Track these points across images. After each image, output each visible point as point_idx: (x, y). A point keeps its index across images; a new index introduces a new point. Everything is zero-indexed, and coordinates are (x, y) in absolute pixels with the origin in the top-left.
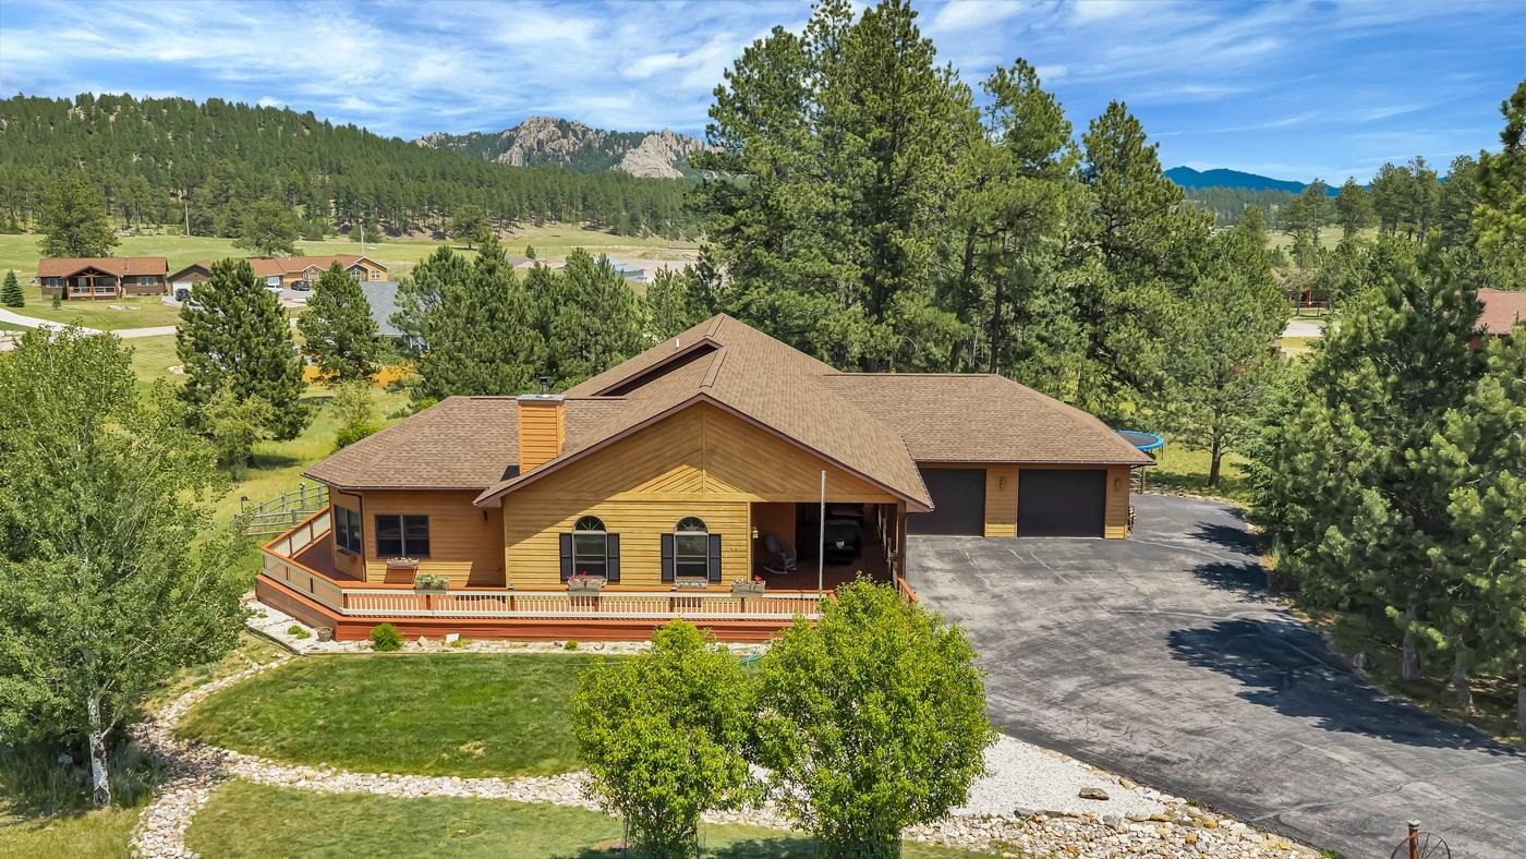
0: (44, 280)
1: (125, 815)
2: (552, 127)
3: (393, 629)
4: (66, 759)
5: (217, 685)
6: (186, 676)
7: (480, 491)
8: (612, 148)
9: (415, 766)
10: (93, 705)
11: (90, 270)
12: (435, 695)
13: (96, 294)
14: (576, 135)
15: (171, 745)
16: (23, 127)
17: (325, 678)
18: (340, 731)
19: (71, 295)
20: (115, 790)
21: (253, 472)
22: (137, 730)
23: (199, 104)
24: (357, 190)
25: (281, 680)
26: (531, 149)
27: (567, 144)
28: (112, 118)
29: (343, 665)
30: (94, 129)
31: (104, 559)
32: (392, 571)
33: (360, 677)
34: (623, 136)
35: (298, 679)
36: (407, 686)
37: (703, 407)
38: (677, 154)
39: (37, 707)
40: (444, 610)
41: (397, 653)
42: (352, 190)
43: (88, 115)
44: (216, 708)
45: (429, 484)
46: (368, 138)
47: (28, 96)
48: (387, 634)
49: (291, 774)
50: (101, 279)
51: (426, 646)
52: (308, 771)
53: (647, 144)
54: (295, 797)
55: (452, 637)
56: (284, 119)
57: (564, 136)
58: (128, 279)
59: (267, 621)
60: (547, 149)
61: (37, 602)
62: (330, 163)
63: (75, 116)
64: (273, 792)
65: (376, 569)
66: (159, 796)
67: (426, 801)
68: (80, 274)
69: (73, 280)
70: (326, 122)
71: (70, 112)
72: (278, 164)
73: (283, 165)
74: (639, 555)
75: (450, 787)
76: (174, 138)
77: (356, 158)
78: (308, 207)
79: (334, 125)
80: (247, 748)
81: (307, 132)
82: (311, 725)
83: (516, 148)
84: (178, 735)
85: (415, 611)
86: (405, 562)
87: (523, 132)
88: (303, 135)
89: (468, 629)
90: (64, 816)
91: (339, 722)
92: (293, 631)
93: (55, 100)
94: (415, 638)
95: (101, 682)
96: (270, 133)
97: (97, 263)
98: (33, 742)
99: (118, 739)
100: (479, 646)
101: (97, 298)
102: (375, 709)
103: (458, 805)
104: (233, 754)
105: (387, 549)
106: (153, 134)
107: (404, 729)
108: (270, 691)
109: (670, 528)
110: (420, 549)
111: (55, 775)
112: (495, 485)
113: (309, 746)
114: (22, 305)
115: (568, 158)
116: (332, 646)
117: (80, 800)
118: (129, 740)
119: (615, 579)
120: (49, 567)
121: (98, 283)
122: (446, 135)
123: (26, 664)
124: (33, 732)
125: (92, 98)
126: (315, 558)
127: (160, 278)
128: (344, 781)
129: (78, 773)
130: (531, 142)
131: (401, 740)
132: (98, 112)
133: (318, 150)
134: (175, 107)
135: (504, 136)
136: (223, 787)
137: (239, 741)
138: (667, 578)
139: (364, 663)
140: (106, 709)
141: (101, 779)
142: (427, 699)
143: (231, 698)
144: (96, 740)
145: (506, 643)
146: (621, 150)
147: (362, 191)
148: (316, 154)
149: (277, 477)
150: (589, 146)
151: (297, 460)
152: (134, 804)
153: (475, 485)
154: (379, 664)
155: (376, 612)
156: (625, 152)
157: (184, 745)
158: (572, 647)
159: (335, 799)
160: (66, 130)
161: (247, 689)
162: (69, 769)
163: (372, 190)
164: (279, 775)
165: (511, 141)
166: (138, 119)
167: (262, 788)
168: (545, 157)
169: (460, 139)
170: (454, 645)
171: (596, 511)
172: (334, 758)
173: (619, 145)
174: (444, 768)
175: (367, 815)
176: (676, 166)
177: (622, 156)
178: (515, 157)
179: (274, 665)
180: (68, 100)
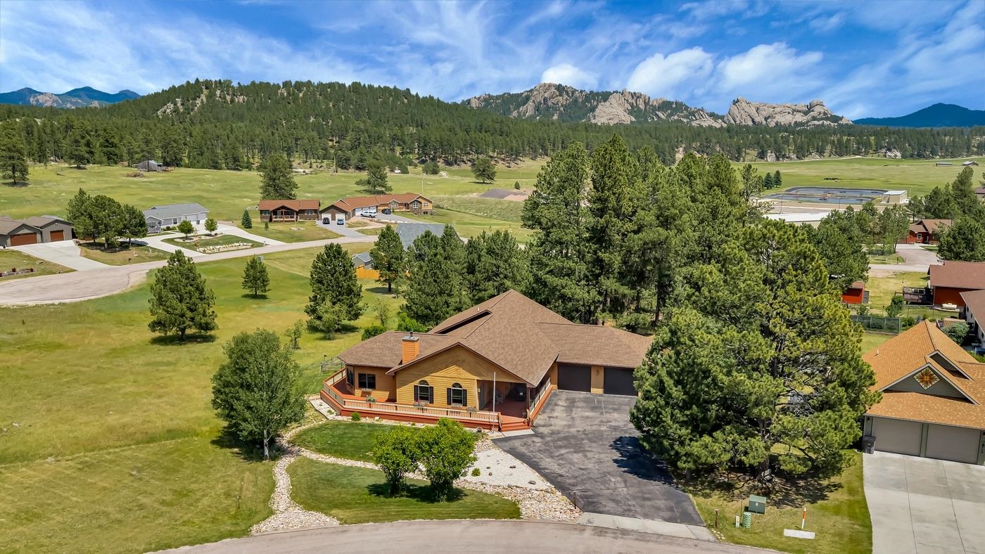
0: (262, 212)
1: (272, 462)
2: (553, 89)
3: (358, 414)
4: (258, 446)
5: (303, 428)
6: (294, 425)
7: (390, 368)
8: (590, 102)
9: (352, 457)
10: (265, 432)
11: (283, 207)
12: (365, 437)
13: (285, 219)
14: (567, 94)
15: (287, 445)
16: (255, 100)
17: (334, 428)
18: (334, 445)
19: (273, 220)
20: (270, 456)
21: (338, 335)
22: (278, 439)
23: (347, 85)
24: (430, 139)
25: (321, 428)
26: (540, 103)
27: (562, 100)
28: (301, 95)
29: (341, 425)
30: (291, 102)
31: (269, 393)
32: (363, 393)
33: (345, 429)
34: (598, 94)
35: (327, 428)
36: (358, 433)
37: (459, 346)
38: (632, 105)
39: (252, 431)
40: (375, 409)
41: (358, 422)
42: (428, 139)
43: (289, 93)
44: (301, 435)
45: (375, 365)
46: (439, 103)
47: (257, 82)
48: (357, 415)
49: (318, 456)
50: (289, 212)
51: (367, 420)
52: (322, 456)
53: (612, 99)
54: (317, 462)
55: (377, 418)
56: (393, 94)
57: (561, 95)
58: (302, 211)
59: (322, 407)
60: (550, 103)
61: (253, 404)
62: (417, 121)
63: (282, 94)
64: (312, 461)
65: (358, 392)
66: (282, 458)
67: (351, 467)
68: (279, 209)
69: (275, 212)
70: (417, 94)
71: (279, 91)
72: (388, 121)
73: (391, 123)
74: (440, 395)
75: (360, 464)
76: (333, 106)
77: (431, 117)
78: (403, 149)
79: (421, 97)
80: (307, 448)
81: (406, 101)
82: (326, 442)
83: (530, 103)
84: (289, 442)
85: (365, 408)
86: (368, 390)
87: (535, 93)
88: (403, 103)
89: (382, 415)
90: (257, 461)
91: (334, 443)
92: (329, 411)
93: (272, 84)
94: (365, 417)
95: (268, 425)
96: (385, 102)
97: (287, 203)
98: (250, 440)
99: (272, 442)
100: (385, 422)
101: (286, 221)
102: (346, 439)
103: (360, 469)
104: (303, 449)
105: (362, 385)
106: (322, 103)
107: (353, 446)
108: (318, 431)
109: (450, 386)
110: (372, 386)
111: (255, 450)
112: (396, 367)
113: (324, 449)
114: (251, 227)
115: (562, 109)
116: (340, 418)
117: (261, 458)
118: (275, 442)
119: (432, 402)
120: (256, 395)
121: (286, 214)
122: (489, 95)
123: (249, 420)
124: (250, 438)
125: (291, 83)
126: (339, 386)
127: (316, 211)
128: (332, 460)
129: (261, 450)
130: (540, 99)
131: (350, 449)
132: (294, 91)
133: (411, 113)
134: (334, 87)
135: (523, 95)
136: (298, 458)
137: (306, 446)
138: (449, 403)
139: (347, 424)
140: (268, 433)
141: (267, 452)
142: (361, 438)
143: (306, 432)
144: (266, 441)
145: (393, 421)
146: (595, 103)
147: (432, 139)
148: (409, 114)
149: (347, 338)
150: (576, 101)
151: (357, 328)
152: (274, 460)
153: (390, 366)
154: (352, 425)
155: (353, 407)
156: (598, 104)
157: (290, 445)
158: (413, 425)
159: (327, 464)
160: (277, 102)
161: (311, 430)
162: (259, 449)
163: (439, 139)
164: (314, 456)
165: (527, 99)
166: (315, 95)
167: (309, 459)
168: (548, 108)
169: (498, 97)
170: (377, 421)
171: (426, 379)
172: (331, 453)
173: (594, 100)
174: (359, 459)
175: (334, 469)
176: (630, 113)
177: (596, 107)
178: (529, 109)
179: (321, 423)
180: (278, 84)
